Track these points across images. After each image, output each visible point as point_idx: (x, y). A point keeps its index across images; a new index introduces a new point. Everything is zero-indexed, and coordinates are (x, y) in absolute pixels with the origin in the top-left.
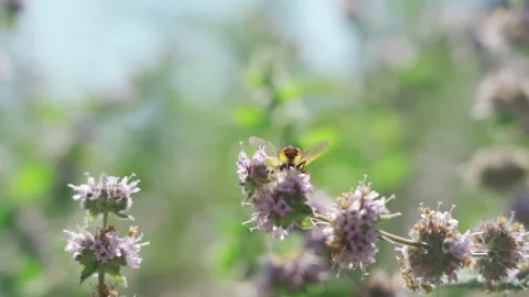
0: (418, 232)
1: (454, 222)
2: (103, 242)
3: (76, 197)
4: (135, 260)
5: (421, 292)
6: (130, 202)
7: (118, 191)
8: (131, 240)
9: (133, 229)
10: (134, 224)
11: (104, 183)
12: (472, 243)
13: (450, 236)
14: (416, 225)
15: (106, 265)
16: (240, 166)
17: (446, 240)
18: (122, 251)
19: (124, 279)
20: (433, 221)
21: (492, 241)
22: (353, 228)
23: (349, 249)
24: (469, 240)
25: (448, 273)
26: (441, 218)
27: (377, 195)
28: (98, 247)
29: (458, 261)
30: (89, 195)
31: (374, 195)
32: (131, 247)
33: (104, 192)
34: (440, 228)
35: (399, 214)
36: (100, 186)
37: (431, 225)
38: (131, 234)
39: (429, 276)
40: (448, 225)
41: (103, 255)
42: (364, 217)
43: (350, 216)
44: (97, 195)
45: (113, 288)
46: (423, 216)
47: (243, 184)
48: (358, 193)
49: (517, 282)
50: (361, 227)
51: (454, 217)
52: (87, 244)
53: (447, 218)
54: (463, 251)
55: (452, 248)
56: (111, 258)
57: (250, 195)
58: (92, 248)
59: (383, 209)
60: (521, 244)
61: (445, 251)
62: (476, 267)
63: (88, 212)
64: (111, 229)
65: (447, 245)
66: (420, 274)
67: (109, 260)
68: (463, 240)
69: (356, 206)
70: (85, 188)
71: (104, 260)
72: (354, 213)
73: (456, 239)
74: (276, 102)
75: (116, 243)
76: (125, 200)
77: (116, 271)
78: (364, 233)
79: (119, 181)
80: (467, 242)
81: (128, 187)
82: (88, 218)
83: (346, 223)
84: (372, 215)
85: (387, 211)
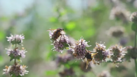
0: (96, 50)
1: (105, 47)
2: (15, 51)
3: (8, 40)
4: (24, 56)
5: (97, 65)
6: (22, 41)
7: (19, 39)
8: (22, 51)
9: (23, 48)
10: (23, 47)
11: (15, 37)
12: (109, 52)
13: (104, 51)
14: (95, 48)
15: (16, 57)
16: (50, 35)
17: (103, 52)
18: (20, 54)
19: (21, 61)
20: (99, 47)
21: (114, 51)
22: (80, 50)
23: (79, 55)
24: (109, 51)
25: (104, 60)
26: (101, 46)
27: (85, 41)
28: (14, 53)
29: (106, 57)
30: (12, 40)
31: (84, 41)
32: (23, 53)
33: (15, 39)
34: (101, 48)
35: (91, 46)
36: (14, 37)
37: (99, 48)
38: (22, 49)
39: (99, 61)
40: (103, 48)
41: (15, 55)
42: (82, 47)
43: (79, 47)
44: (13, 40)
45: (18, 63)
46: (97, 45)
47: (51, 39)
48: (80, 41)
49: (121, 61)
50: (82, 50)
51: (105, 45)
52: (11, 52)
53: (103, 46)
54: (107, 54)
55: (104, 53)
56: (17, 55)
57: (53, 42)
58: (13, 53)
59: (87, 45)
60: (122, 51)
61: (103, 54)
62: (110, 58)
63: (11, 44)
64: (17, 48)
65: (103, 53)
66: (97, 60)
67: (17, 56)
68: (107, 51)
69: (80, 44)
70: (10, 38)
71: (16, 56)
72: (80, 46)
73: (105, 51)
74: (60, 16)
75: (19, 52)
76: (21, 41)
77: (19, 59)
78: (82, 51)
79: (19, 36)
80: (108, 52)
81: (21, 37)
82: (12, 45)
83: (78, 49)
84: (84, 46)
85: (88, 45)
